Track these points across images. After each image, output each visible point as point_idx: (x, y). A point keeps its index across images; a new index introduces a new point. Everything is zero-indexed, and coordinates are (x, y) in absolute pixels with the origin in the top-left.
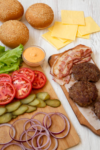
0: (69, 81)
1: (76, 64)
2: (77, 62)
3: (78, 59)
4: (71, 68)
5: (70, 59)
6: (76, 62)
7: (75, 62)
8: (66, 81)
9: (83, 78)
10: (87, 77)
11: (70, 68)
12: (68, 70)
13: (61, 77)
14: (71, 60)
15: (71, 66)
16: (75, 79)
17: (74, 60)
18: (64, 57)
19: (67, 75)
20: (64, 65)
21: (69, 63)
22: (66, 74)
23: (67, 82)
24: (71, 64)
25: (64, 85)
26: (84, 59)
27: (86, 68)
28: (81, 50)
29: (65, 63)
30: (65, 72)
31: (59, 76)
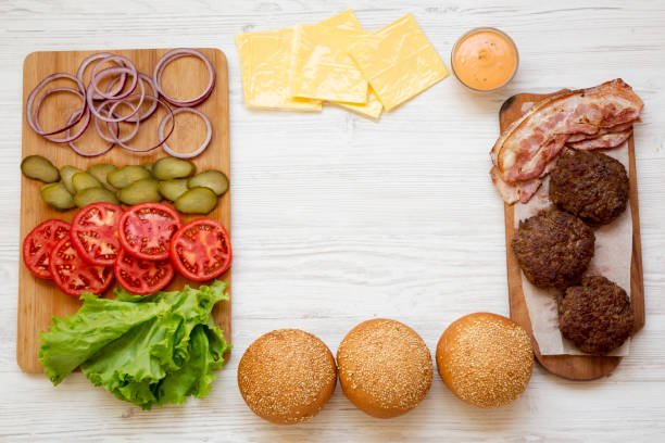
0: (533, 195)
1: (576, 147)
2: (581, 142)
3: (587, 135)
4: (552, 159)
5: (562, 127)
6: (576, 143)
7: (571, 140)
8: (524, 193)
9: (572, 204)
10: (583, 207)
11: (548, 158)
12: (541, 163)
13: (512, 179)
14: (565, 131)
15: (556, 152)
16: (551, 194)
17: (571, 135)
18: (548, 117)
19: (535, 178)
20: (538, 142)
21: (553, 142)
22: (532, 174)
23: (524, 199)
24: (558, 146)
25: (513, 204)
26: (606, 138)
27: (591, 178)
28: (611, 105)
29: (542, 138)
30: (530, 167)
31: (510, 174)
